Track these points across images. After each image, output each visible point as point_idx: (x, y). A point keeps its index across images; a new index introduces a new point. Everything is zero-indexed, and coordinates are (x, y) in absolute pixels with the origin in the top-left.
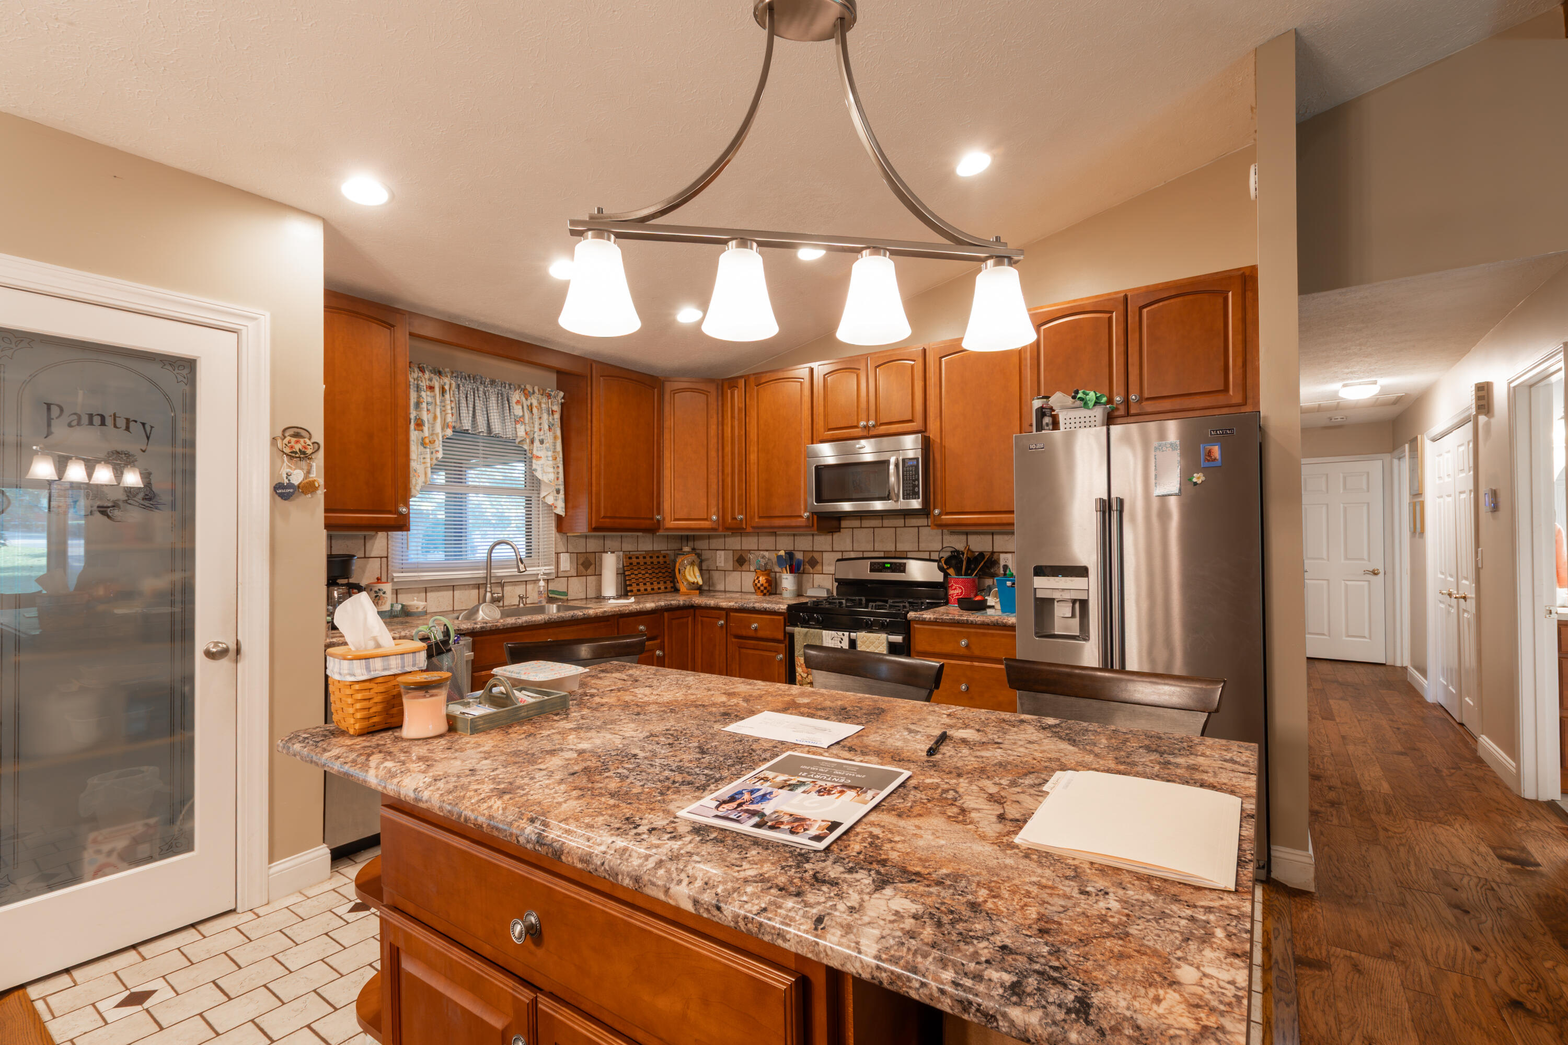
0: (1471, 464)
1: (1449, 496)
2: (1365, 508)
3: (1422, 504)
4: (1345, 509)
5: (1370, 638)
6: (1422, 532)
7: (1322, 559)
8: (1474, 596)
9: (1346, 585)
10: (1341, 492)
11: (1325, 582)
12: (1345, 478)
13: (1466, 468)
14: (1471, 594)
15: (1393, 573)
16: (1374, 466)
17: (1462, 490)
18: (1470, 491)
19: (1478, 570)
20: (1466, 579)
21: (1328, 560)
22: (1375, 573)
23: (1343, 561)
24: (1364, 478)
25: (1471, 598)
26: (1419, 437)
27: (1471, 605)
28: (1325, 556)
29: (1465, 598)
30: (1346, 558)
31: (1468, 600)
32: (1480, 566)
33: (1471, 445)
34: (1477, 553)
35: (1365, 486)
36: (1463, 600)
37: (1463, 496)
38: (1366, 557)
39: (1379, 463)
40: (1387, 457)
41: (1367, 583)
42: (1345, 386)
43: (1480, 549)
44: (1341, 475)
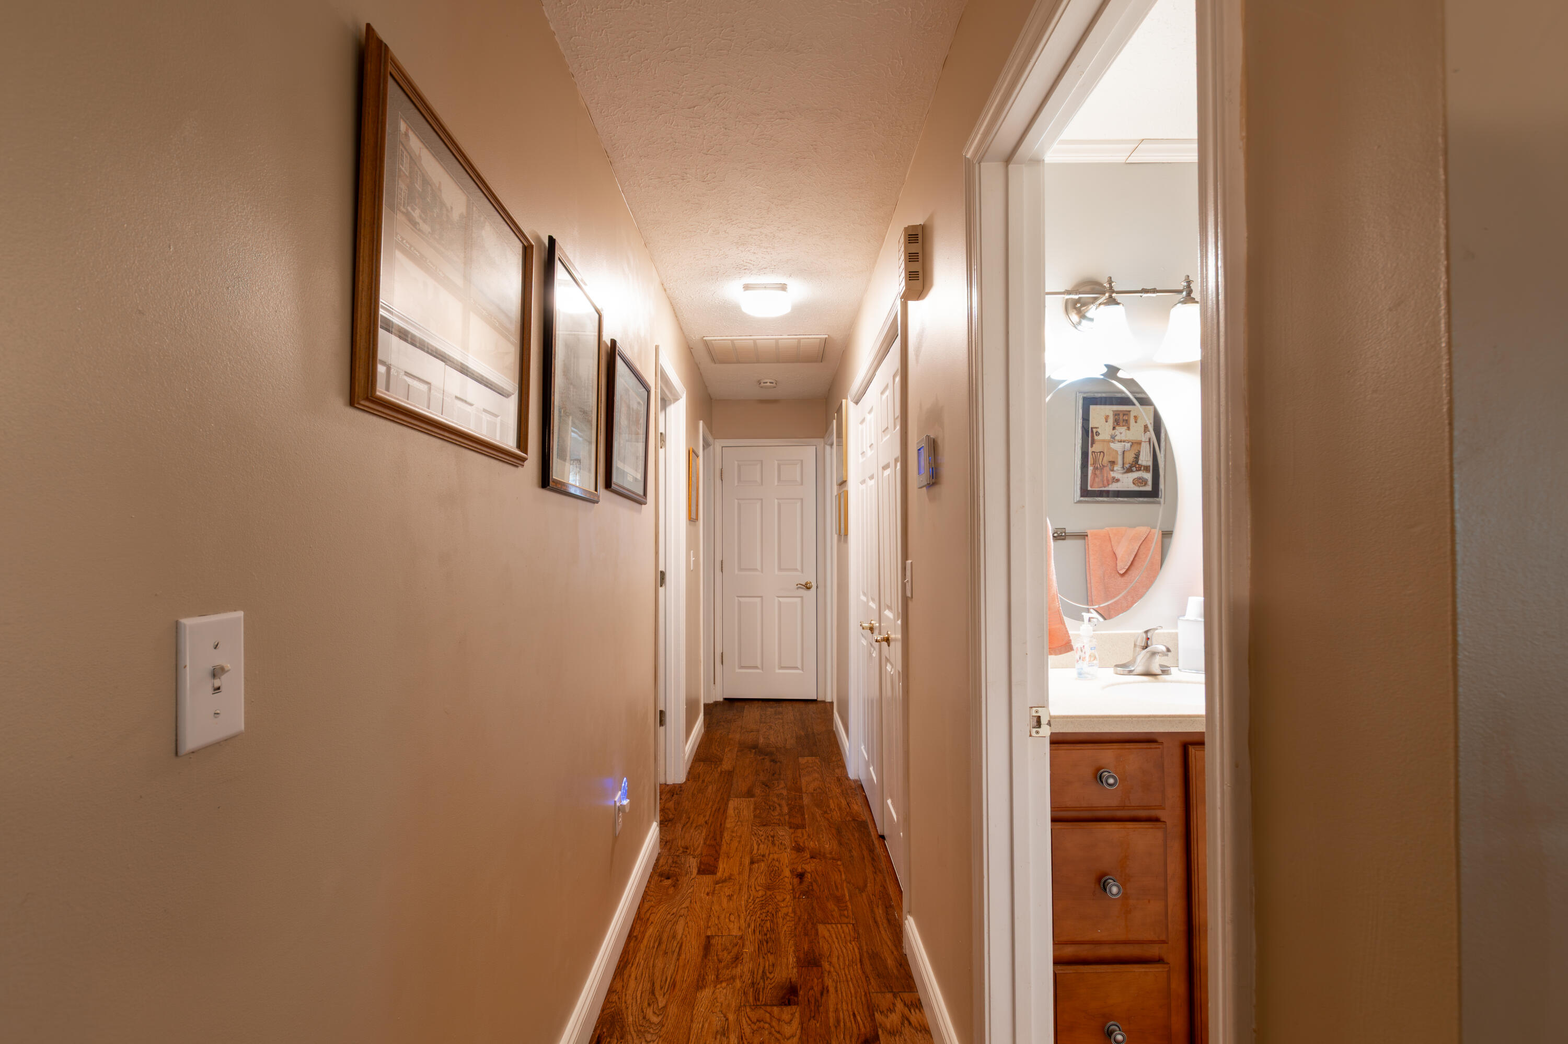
0: (898, 413)
1: (871, 477)
2: (799, 504)
3: (847, 493)
4: (779, 505)
5: (803, 670)
6: (846, 535)
7: (756, 570)
8: (899, 636)
9: (780, 603)
10: (776, 484)
11: (759, 599)
12: (779, 466)
13: (891, 426)
14: (896, 635)
15: (825, 586)
16: (807, 452)
17: (886, 462)
18: (896, 460)
19: (906, 601)
20: (890, 608)
21: (762, 572)
22: (807, 587)
23: (776, 572)
24: (798, 467)
25: (895, 640)
26: (844, 401)
27: (895, 651)
28: (759, 567)
29: (887, 640)
30: (780, 569)
31: (892, 644)
32: (909, 594)
33: (898, 379)
34: (904, 569)
35: (799, 479)
36: (885, 644)
37: (887, 472)
38: (799, 567)
39: (812, 450)
40: (820, 442)
41: (799, 599)
42: (747, 287)
43: (909, 562)
44: (776, 462)
